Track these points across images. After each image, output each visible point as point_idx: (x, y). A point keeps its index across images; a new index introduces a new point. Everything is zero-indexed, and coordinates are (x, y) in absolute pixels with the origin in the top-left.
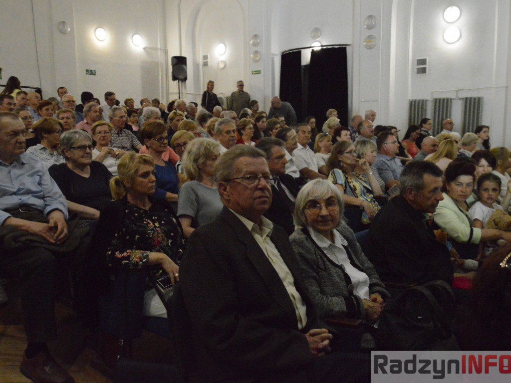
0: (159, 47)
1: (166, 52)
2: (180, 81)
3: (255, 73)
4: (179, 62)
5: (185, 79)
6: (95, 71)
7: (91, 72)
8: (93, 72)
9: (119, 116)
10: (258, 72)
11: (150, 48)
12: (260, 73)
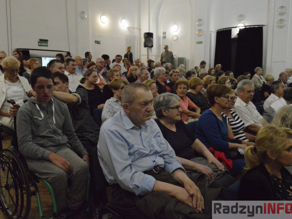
0: (136, 27)
1: (140, 30)
2: (149, 48)
3: (199, 43)
4: (149, 36)
5: (152, 46)
6: (100, 41)
7: (98, 42)
8: (99, 42)
9: (145, 73)
10: (201, 43)
11: (131, 27)
12: (202, 43)
